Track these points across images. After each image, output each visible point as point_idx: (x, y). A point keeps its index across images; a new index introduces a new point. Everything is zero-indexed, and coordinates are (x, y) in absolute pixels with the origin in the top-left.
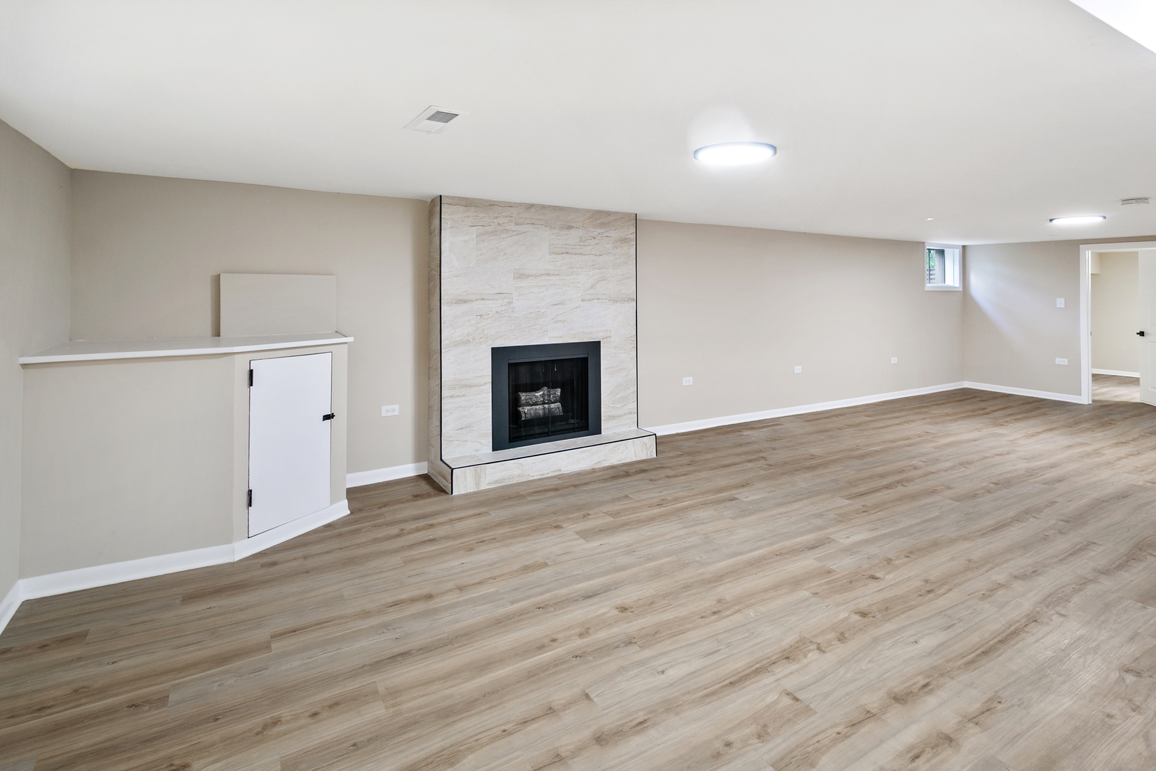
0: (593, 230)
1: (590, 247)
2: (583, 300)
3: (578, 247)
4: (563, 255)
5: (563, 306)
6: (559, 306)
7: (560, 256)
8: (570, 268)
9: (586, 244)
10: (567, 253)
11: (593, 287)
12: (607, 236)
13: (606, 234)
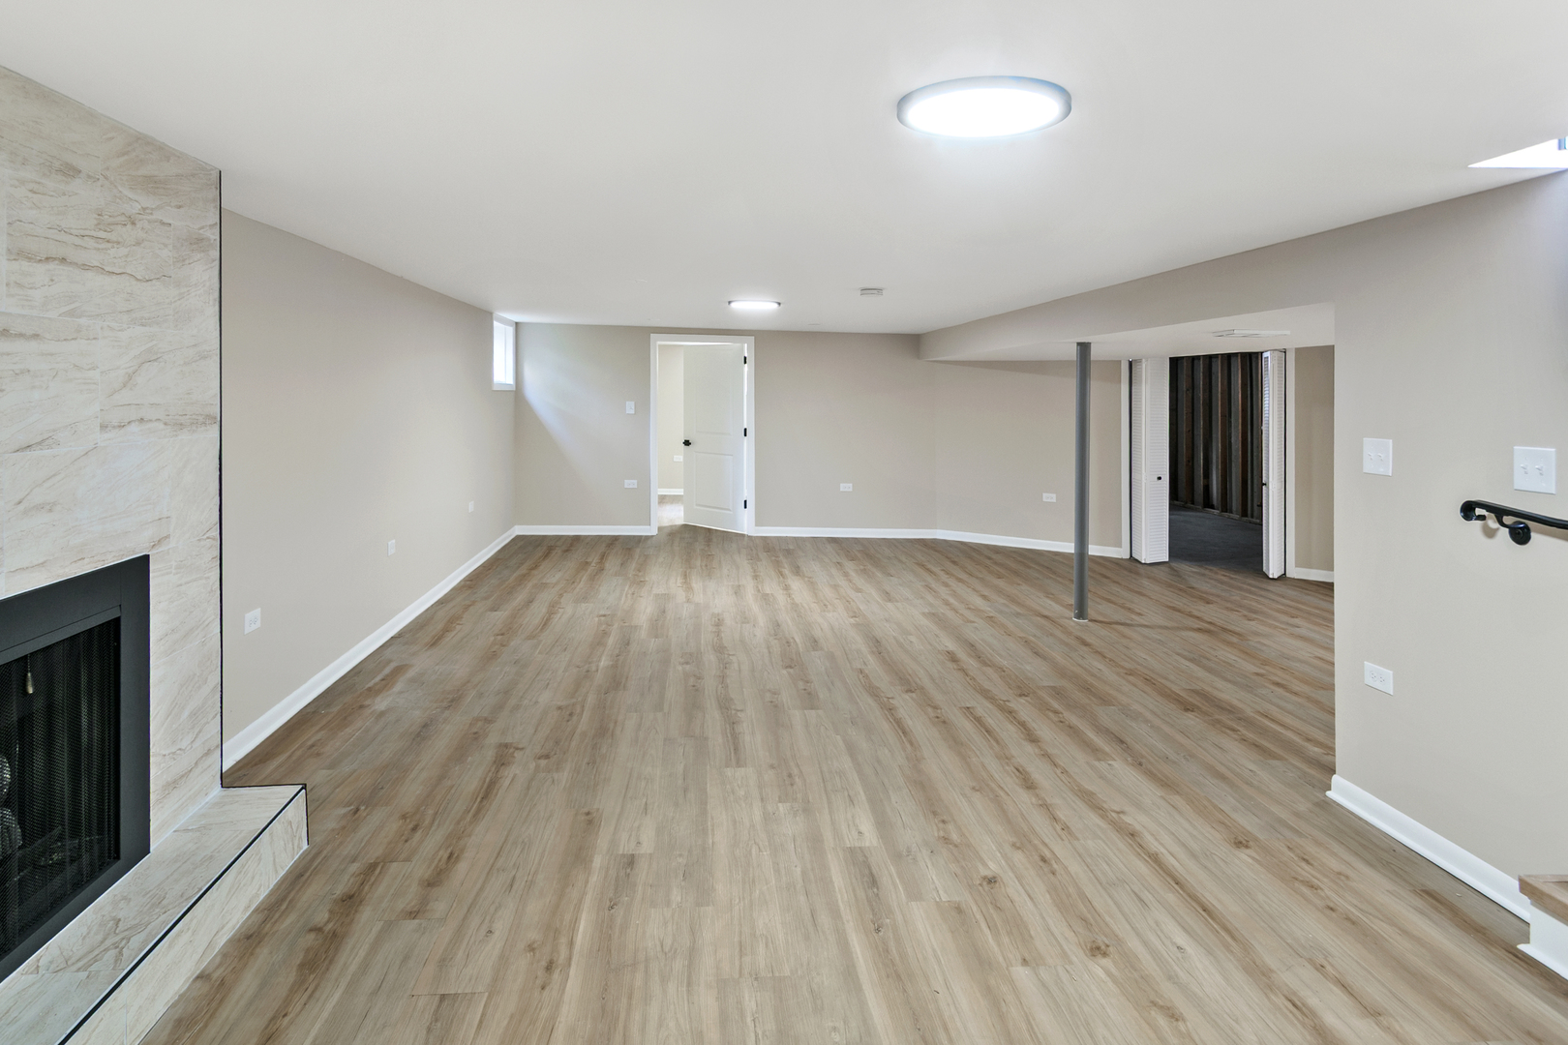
0: (131, 195)
1: (123, 251)
2: (104, 427)
3: (91, 243)
4: (52, 266)
5: (47, 452)
6: (36, 453)
7: (41, 268)
8: (71, 313)
9: (113, 236)
10: (63, 260)
11: (128, 381)
12: (163, 223)
13: (158, 215)
